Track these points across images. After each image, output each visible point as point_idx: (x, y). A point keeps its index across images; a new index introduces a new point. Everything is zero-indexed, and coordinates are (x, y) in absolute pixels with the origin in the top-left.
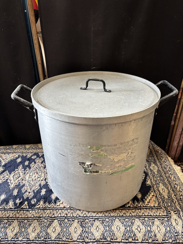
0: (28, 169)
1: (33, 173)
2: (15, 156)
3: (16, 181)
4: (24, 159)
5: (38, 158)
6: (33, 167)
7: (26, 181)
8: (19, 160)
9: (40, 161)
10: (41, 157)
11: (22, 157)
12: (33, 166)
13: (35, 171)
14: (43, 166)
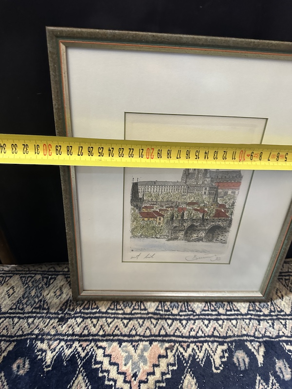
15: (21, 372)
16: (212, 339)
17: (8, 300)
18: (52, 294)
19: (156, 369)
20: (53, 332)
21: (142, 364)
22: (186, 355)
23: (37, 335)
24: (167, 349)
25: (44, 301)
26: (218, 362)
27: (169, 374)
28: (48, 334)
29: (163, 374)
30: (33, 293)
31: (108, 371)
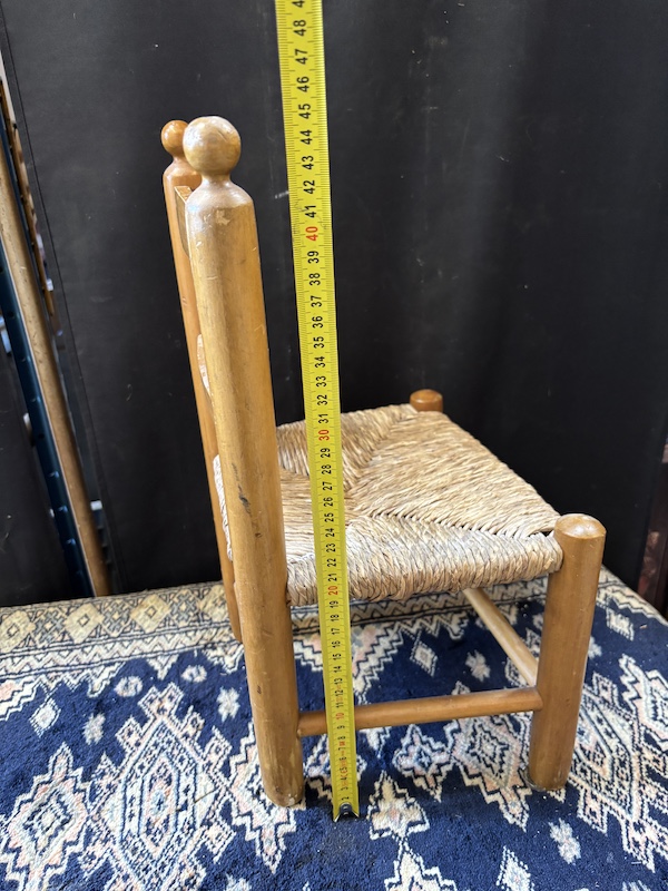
0: (105, 761)
1: (147, 784)
2: (17, 697)
3: (54, 854)
4: (75, 703)
5: (154, 689)
6: (138, 744)
7: (110, 844)
8: (45, 717)
9: (168, 705)
10: (168, 680)
11: (62, 695)
12: (133, 739)
13: (154, 770)
14: (191, 730)
15: (199, 679)
16: (445, 611)
17: (149, 622)
18: (210, 604)
19: (375, 648)
20: (226, 639)
21: (356, 647)
22: (413, 630)
23: (206, 646)
24: (385, 629)
25: (202, 614)
26: (456, 629)
27: (393, 649)
28: (220, 642)
29: (386, 651)
30: (183, 607)
31: (314, 661)
